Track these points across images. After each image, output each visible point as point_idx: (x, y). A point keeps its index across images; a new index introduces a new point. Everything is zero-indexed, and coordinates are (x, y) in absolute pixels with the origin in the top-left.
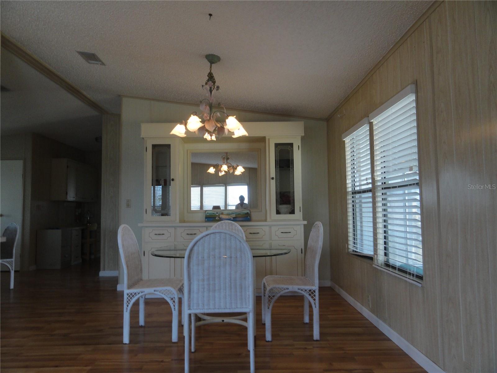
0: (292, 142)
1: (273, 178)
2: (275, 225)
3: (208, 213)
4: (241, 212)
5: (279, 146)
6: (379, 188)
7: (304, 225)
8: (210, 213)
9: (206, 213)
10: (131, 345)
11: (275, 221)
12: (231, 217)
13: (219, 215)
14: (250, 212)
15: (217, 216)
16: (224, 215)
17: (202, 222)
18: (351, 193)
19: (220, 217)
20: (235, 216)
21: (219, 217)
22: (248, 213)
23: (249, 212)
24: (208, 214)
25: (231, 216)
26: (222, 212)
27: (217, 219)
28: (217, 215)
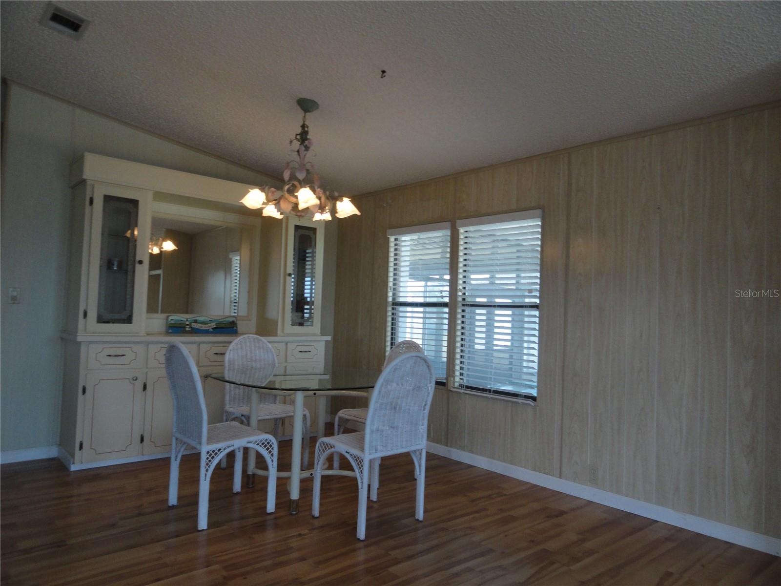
0: (314, 227)
1: (290, 275)
2: (293, 342)
3: (172, 320)
4: (224, 320)
5: (300, 230)
6: (460, 304)
7: (327, 342)
8: (175, 320)
9: (169, 320)
10: (210, 531)
11: (289, 335)
12: (209, 327)
13: (191, 323)
14: (237, 320)
15: (188, 325)
16: (199, 323)
17: (160, 334)
18: (391, 303)
19: (193, 326)
20: (215, 326)
21: (191, 327)
22: (233, 321)
23: (235, 321)
24: (172, 322)
25: (209, 325)
26: (196, 319)
27: (187, 329)
28: (187, 323)
